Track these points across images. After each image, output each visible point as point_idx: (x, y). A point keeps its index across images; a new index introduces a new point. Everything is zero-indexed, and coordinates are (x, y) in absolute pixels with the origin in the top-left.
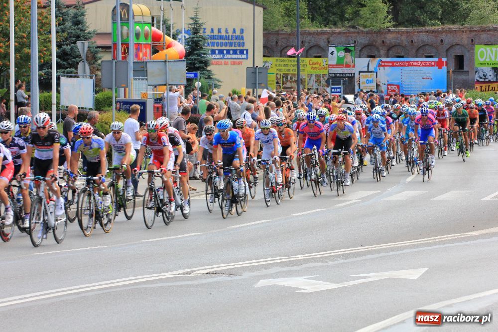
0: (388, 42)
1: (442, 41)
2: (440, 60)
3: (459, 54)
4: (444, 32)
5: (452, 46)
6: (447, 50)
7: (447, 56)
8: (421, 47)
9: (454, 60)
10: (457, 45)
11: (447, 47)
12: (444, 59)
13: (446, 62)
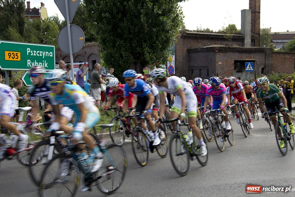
0: (63, 55)
1: (85, 52)
2: (85, 63)
3: (94, 60)
4: (86, 47)
5: (90, 55)
6: (88, 58)
7: (88, 61)
8: (77, 56)
9: (91, 63)
10: (92, 54)
11: (88, 56)
12: (87, 63)
13: (88, 64)
